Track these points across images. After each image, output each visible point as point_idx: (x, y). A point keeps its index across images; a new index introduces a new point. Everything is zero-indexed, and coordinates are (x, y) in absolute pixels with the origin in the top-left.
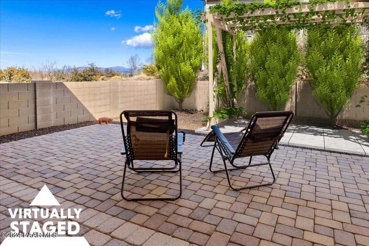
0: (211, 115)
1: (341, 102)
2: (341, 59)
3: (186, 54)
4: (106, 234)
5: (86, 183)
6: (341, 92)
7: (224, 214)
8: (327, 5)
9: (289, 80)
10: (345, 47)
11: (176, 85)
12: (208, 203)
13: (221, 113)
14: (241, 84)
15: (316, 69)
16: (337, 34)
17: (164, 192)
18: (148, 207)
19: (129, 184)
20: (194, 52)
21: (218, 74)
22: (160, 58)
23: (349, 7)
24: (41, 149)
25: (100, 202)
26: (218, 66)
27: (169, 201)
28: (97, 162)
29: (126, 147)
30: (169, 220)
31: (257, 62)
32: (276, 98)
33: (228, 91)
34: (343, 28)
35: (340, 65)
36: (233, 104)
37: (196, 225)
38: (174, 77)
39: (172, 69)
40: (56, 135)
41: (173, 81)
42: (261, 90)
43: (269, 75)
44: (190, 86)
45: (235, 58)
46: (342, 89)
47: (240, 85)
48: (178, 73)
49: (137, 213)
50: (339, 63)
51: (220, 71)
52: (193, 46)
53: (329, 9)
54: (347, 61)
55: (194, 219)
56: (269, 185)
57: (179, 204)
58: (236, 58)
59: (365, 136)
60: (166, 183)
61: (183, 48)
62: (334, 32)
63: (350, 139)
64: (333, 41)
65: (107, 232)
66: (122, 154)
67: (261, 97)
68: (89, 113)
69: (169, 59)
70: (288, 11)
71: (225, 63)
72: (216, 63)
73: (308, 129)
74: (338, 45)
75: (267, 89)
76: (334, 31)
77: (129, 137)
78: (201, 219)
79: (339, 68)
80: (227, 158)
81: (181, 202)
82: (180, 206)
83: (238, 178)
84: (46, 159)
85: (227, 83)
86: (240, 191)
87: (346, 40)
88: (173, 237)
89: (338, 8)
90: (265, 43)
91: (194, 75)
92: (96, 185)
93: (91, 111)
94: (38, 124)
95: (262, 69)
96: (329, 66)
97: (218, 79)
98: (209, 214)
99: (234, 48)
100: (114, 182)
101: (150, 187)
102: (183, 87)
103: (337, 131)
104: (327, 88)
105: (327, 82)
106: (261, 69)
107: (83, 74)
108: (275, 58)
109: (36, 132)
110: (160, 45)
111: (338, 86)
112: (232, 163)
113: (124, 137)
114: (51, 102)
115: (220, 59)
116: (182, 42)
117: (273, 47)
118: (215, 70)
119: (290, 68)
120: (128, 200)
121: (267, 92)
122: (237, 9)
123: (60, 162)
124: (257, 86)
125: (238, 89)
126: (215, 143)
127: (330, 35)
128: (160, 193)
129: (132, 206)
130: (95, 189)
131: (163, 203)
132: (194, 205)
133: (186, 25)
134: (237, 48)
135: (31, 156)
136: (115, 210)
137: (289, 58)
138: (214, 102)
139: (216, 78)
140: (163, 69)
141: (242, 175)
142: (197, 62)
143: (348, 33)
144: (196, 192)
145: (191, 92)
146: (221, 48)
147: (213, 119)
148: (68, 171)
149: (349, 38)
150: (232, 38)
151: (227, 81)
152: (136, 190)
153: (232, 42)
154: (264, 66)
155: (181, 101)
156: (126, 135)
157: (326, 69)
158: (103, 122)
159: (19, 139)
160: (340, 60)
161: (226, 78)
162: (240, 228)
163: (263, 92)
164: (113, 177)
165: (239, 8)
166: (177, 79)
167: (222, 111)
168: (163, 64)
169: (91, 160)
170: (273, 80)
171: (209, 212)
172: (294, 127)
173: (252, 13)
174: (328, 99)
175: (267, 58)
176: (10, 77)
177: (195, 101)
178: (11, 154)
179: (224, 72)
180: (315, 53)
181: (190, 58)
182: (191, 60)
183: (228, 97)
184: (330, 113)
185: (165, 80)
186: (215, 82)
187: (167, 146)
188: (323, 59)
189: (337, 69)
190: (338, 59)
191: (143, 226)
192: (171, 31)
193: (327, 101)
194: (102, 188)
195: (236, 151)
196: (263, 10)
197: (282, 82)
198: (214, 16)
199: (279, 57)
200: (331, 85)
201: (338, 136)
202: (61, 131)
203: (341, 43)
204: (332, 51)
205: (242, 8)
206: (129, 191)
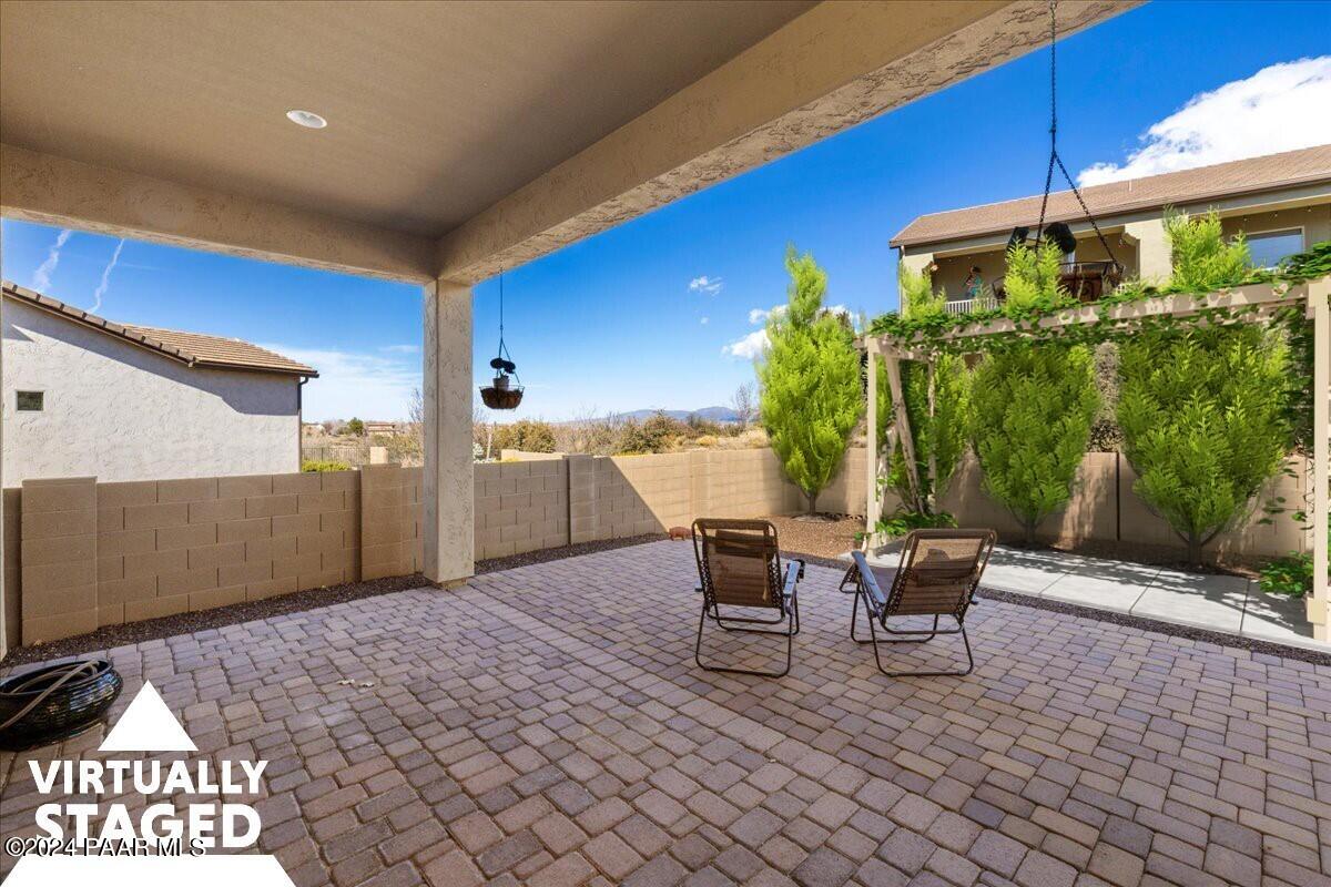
0: (871, 527)
1: (1214, 511)
2: (1209, 408)
3: (824, 405)
4: (671, 708)
5: (646, 638)
6: (1216, 487)
7: (854, 707)
8: (1146, 305)
9: (1064, 457)
10: (1223, 379)
11: (804, 465)
12: (831, 689)
13: (894, 525)
14: (947, 462)
15: (1139, 433)
16: (1203, 351)
17: (764, 663)
18: (734, 682)
19: (711, 646)
20: (842, 400)
21: (888, 447)
22: (773, 413)
23: (1205, 305)
24: (580, 579)
25: (664, 667)
26: (889, 433)
27: (769, 678)
28: (664, 607)
29: (702, 579)
30: (763, 703)
31: (984, 418)
32: (1032, 495)
33: (913, 479)
34: (1219, 336)
35: (1206, 422)
36: (926, 506)
37: (804, 716)
38: (800, 449)
39: (796, 434)
40: (601, 556)
41: (797, 457)
42: (993, 476)
43: (1013, 445)
44: (833, 465)
45: (932, 409)
46: (1216, 478)
47: (944, 466)
48: (808, 440)
49: (717, 688)
50: (1204, 419)
51: (893, 441)
52: (840, 388)
53: (1149, 313)
54: (1229, 414)
55: (801, 708)
56: (958, 674)
57: (784, 684)
58: (936, 410)
59: (1282, 597)
60: (770, 652)
61: (821, 392)
62: (1193, 345)
63: (1224, 600)
64: (1190, 368)
65: (672, 705)
66: (698, 590)
67: (992, 492)
68: (655, 517)
69: (791, 416)
70: (1045, 323)
71: (905, 423)
72: (883, 426)
73: (1113, 567)
74: (1203, 375)
75: (1008, 475)
76: (1191, 343)
77: (706, 562)
78: (813, 709)
79: (1204, 430)
80: (876, 615)
81: (786, 681)
82: (785, 688)
83: (903, 658)
84: (588, 596)
85: (911, 464)
86: (899, 678)
87: (1228, 363)
88: (765, 725)
89: (1174, 308)
90: (1004, 377)
91: (841, 445)
92: (659, 643)
93: (657, 513)
94: (572, 534)
95: (997, 432)
96: (1176, 426)
97: (888, 459)
98: (830, 704)
99: (931, 388)
100: (688, 640)
101: (744, 654)
102: (818, 467)
103: (1202, 578)
104: (1170, 475)
105: (1172, 463)
106: (993, 431)
107: (643, 433)
108: (1029, 409)
109: (569, 549)
110: (773, 389)
111: (1201, 472)
112: (883, 623)
113: (699, 562)
114: (593, 495)
115: (895, 418)
116: (818, 382)
117: (1025, 387)
118: (883, 441)
119: (1066, 432)
120: (706, 669)
121: (1009, 483)
122: (928, 326)
123: (608, 603)
124: (984, 468)
125: (940, 475)
126: (858, 588)
127: (1178, 353)
128: (757, 664)
129: (711, 677)
130: (658, 648)
131: (758, 679)
132: (806, 688)
133: (826, 346)
134: (937, 389)
135: (566, 589)
136: (685, 680)
137: (1066, 409)
138: (877, 504)
139: (884, 457)
140: (779, 434)
141: (914, 653)
142: (848, 418)
143: (1235, 347)
144: (817, 670)
145: (834, 476)
146: (897, 394)
147: (875, 536)
148: (618, 617)
149: (1239, 359)
150: (926, 370)
151: (912, 458)
152: (720, 657)
153: (927, 378)
154: (1000, 426)
155: (814, 494)
156: (701, 559)
157: (1167, 432)
158: (677, 535)
159: (547, 560)
160: (1209, 412)
161: (909, 452)
162: (873, 729)
163: (998, 482)
164: (685, 633)
165: (933, 324)
166: (806, 454)
167: (895, 522)
168: (779, 425)
169: (653, 604)
170: (1023, 457)
171: (830, 701)
172: (1077, 561)
173: (961, 331)
174: (1179, 502)
175: (1008, 411)
176: (521, 439)
177: (845, 494)
178: (539, 585)
179: (903, 441)
180: (1133, 397)
181: (833, 411)
182: (836, 417)
183: (914, 492)
184: (1186, 535)
185: (782, 453)
186: (881, 465)
187: (766, 582)
188: (1159, 410)
189: (1199, 433)
190: (1201, 409)
191: (723, 706)
192: (796, 363)
193: (1175, 507)
194: (670, 648)
195: (889, 602)
196: (987, 324)
197: (1047, 460)
198: (881, 340)
199: (1039, 406)
200: (1180, 471)
201: (1194, 590)
202: (607, 549)
203: (1211, 370)
204: (1185, 391)
205: (939, 324)
206: (708, 656)
